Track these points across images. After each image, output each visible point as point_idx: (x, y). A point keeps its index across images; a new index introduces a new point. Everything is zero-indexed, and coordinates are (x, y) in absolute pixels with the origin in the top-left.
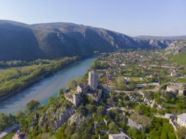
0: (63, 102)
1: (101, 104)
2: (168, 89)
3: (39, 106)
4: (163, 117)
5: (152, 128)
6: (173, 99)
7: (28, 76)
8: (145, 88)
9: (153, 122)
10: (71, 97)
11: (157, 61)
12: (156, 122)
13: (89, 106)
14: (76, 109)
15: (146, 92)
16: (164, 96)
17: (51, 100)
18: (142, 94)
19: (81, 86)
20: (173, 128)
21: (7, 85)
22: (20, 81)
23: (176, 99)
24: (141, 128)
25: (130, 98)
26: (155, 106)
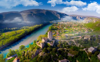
0: (36, 46)
1: (54, 47)
2: (85, 38)
3: (25, 48)
4: (83, 50)
5: (79, 55)
6: (86, 42)
7: (20, 34)
8: (75, 39)
9: (79, 53)
10: (40, 44)
11: (80, 26)
12: (80, 53)
13: (48, 48)
14: (42, 50)
15: (75, 40)
16: (83, 41)
17: (30, 46)
18: (74, 41)
19: (44, 39)
20: (87, 54)
21: (12, 38)
22: (17, 37)
23: (88, 42)
24: (74, 56)
25: (69, 43)
26: (80, 46)
